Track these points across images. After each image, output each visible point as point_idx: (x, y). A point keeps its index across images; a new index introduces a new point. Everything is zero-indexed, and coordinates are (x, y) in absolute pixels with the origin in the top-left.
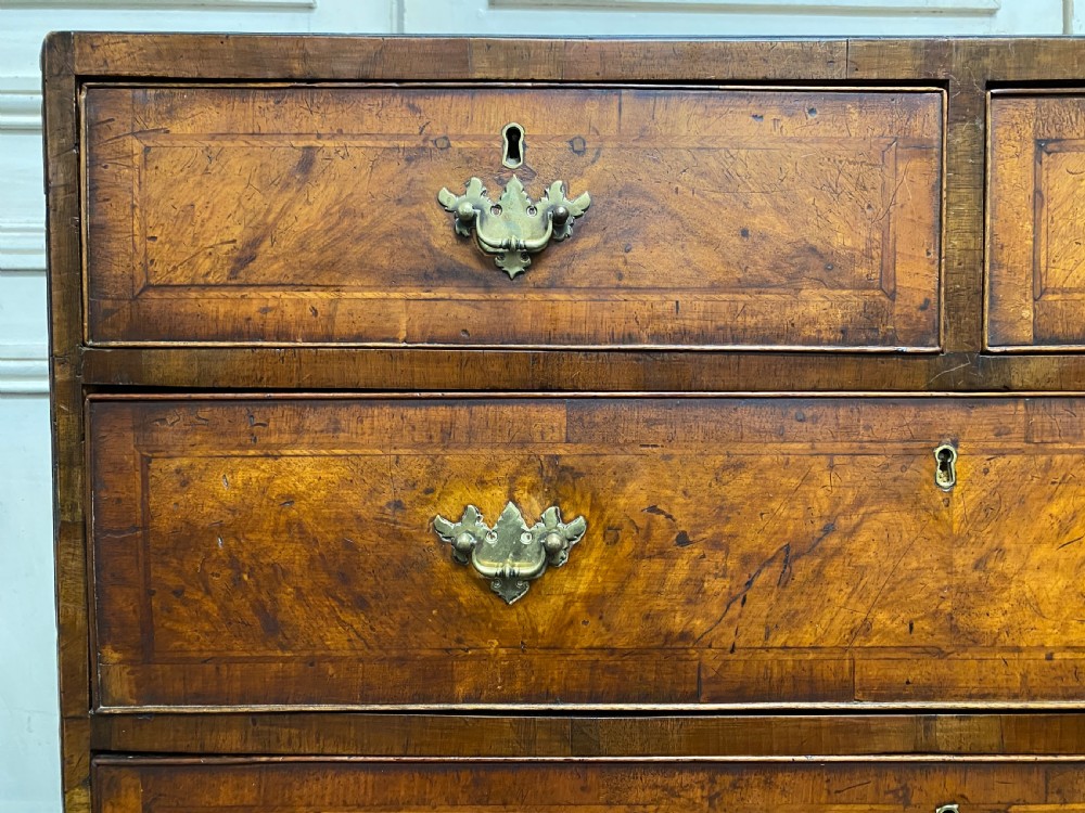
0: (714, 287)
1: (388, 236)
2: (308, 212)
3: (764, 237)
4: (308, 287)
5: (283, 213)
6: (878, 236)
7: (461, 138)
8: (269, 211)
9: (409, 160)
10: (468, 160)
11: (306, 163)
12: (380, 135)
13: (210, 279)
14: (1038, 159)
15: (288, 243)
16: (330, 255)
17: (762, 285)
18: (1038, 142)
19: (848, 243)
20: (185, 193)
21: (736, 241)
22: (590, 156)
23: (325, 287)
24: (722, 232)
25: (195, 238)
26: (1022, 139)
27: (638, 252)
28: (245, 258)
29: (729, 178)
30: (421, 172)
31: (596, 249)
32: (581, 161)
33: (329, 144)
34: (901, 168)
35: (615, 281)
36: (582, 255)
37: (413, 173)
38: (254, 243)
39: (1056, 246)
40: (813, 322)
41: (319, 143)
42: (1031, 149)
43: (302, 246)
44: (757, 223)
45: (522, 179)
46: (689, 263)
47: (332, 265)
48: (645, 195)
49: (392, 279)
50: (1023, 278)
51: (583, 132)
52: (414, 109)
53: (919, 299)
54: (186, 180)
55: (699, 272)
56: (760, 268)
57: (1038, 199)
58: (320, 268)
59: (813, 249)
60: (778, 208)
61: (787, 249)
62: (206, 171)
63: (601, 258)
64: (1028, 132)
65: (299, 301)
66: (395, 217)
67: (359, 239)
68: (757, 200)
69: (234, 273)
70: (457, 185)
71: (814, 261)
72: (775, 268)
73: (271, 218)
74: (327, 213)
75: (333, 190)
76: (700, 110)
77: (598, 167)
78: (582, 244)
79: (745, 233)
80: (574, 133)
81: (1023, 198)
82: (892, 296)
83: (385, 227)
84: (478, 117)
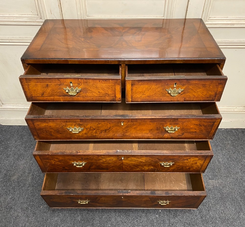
0: (96, 97)
1: (59, 92)
2: (49, 90)
3: (101, 92)
4: (51, 97)
5: (46, 90)
6: (114, 92)
7: (65, 83)
8: (44, 90)
9: (59, 85)
10: (66, 85)
11: (47, 85)
12: (55, 83)
13: (39, 96)
14: (132, 86)
15: (47, 93)
16: (52, 94)
17: (102, 97)
18: (132, 85)
19: (111, 93)
20: (34, 88)
21: (98, 93)
22: (80, 85)
23: (53, 97)
24: (97, 92)
25: (37, 93)
26: (130, 84)
27: (87, 94)
28: (43, 94)
29: (97, 87)
30: (61, 86)
31: (83, 93)
32: (79, 85)
33: (50, 84)
34: (116, 86)
35: (85, 96)
36: (81, 94)
37: (60, 86)
38: (43, 93)
39: (134, 94)
40: (107, 100)
41: (48, 84)
42: (131, 85)
43: (49, 93)
44: (100, 91)
45: (73, 87)
46: (93, 95)
47: (53, 95)
48: (88, 89)
49: (60, 96)
50: (130, 96)
51: (79, 82)
52: (59, 80)
53: (119, 98)
54: (34, 87)
55: (94, 95)
56: (101, 95)
57: (132, 89)
58: (51, 95)
59: (107, 94)
60: (102, 90)
61: (104, 94)
62: (36, 86)
63: (83, 94)
64: (131, 84)
65: (50, 98)
66: (59, 90)
67: (55, 93)
68: (100, 89)
69: (42, 96)
70: (65, 88)
71: (107, 95)
72: (103, 95)
73: (45, 91)
74: (51, 90)
75: (51, 88)
76: (93, 80)
77: (81, 86)
78: (81, 93)
79: (99, 92)
80: (78, 83)
81: (130, 90)
82: (116, 97)
83: (58, 91)
84: (66, 81)
